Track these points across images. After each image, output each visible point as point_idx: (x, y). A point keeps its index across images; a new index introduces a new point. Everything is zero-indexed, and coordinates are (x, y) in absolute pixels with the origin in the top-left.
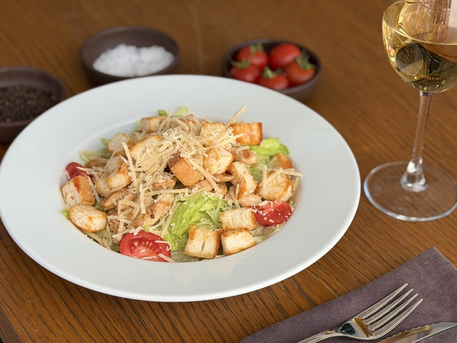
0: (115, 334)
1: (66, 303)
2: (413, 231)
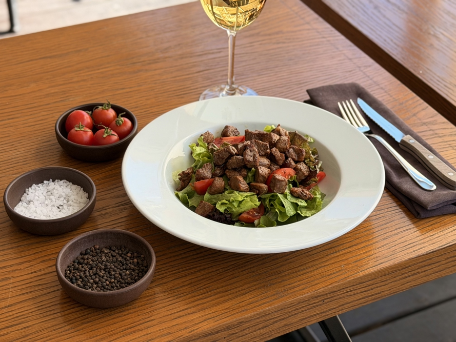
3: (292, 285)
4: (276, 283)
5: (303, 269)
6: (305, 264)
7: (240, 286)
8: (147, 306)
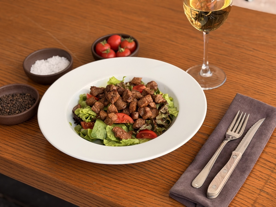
0: (141, 179)
1: (110, 177)
2: (219, 92)
3: (62, 171)
4: (59, 165)
7: (46, 154)
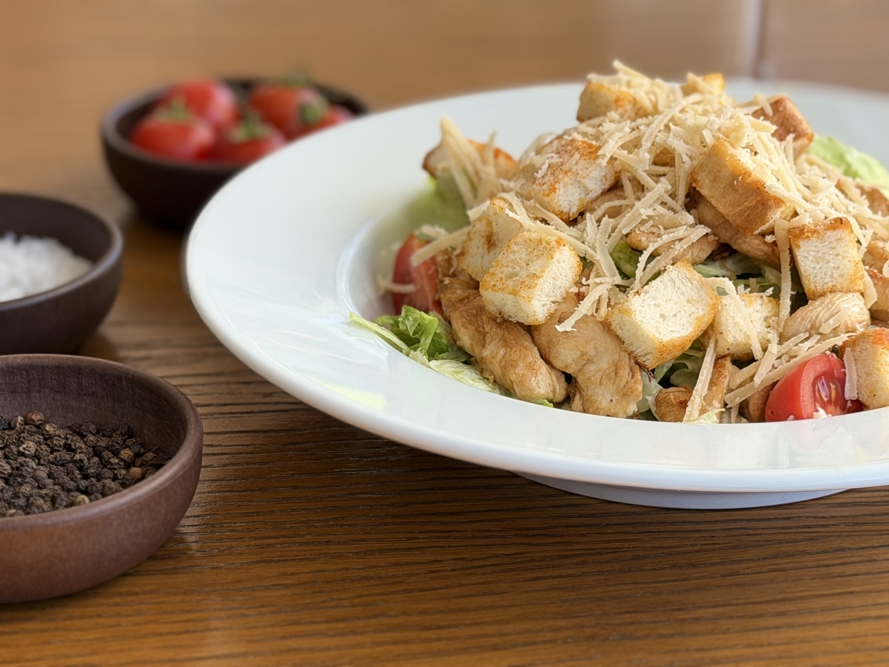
3: (712, 654)
4: (646, 637)
5: (783, 614)
6: (801, 598)
7: (496, 623)
8: (99, 620)
